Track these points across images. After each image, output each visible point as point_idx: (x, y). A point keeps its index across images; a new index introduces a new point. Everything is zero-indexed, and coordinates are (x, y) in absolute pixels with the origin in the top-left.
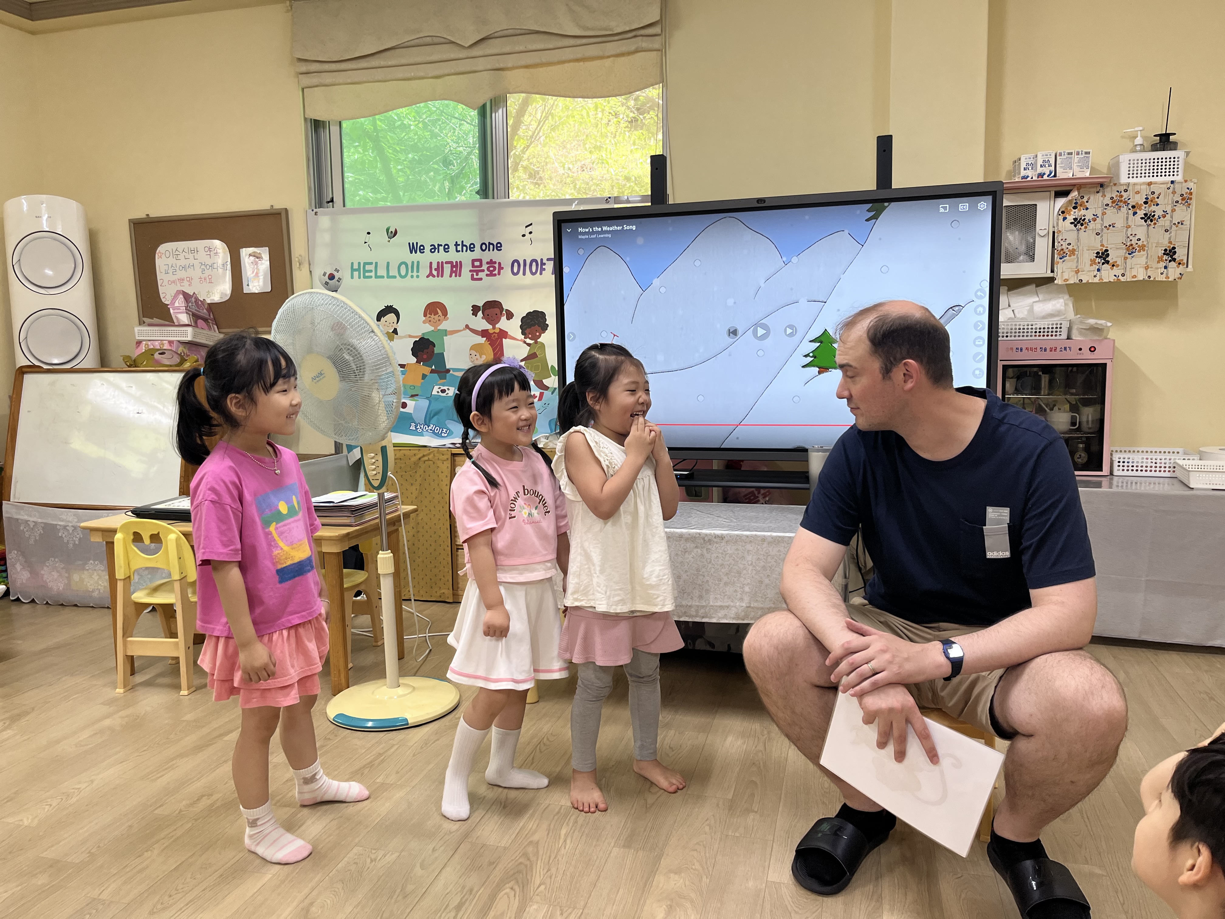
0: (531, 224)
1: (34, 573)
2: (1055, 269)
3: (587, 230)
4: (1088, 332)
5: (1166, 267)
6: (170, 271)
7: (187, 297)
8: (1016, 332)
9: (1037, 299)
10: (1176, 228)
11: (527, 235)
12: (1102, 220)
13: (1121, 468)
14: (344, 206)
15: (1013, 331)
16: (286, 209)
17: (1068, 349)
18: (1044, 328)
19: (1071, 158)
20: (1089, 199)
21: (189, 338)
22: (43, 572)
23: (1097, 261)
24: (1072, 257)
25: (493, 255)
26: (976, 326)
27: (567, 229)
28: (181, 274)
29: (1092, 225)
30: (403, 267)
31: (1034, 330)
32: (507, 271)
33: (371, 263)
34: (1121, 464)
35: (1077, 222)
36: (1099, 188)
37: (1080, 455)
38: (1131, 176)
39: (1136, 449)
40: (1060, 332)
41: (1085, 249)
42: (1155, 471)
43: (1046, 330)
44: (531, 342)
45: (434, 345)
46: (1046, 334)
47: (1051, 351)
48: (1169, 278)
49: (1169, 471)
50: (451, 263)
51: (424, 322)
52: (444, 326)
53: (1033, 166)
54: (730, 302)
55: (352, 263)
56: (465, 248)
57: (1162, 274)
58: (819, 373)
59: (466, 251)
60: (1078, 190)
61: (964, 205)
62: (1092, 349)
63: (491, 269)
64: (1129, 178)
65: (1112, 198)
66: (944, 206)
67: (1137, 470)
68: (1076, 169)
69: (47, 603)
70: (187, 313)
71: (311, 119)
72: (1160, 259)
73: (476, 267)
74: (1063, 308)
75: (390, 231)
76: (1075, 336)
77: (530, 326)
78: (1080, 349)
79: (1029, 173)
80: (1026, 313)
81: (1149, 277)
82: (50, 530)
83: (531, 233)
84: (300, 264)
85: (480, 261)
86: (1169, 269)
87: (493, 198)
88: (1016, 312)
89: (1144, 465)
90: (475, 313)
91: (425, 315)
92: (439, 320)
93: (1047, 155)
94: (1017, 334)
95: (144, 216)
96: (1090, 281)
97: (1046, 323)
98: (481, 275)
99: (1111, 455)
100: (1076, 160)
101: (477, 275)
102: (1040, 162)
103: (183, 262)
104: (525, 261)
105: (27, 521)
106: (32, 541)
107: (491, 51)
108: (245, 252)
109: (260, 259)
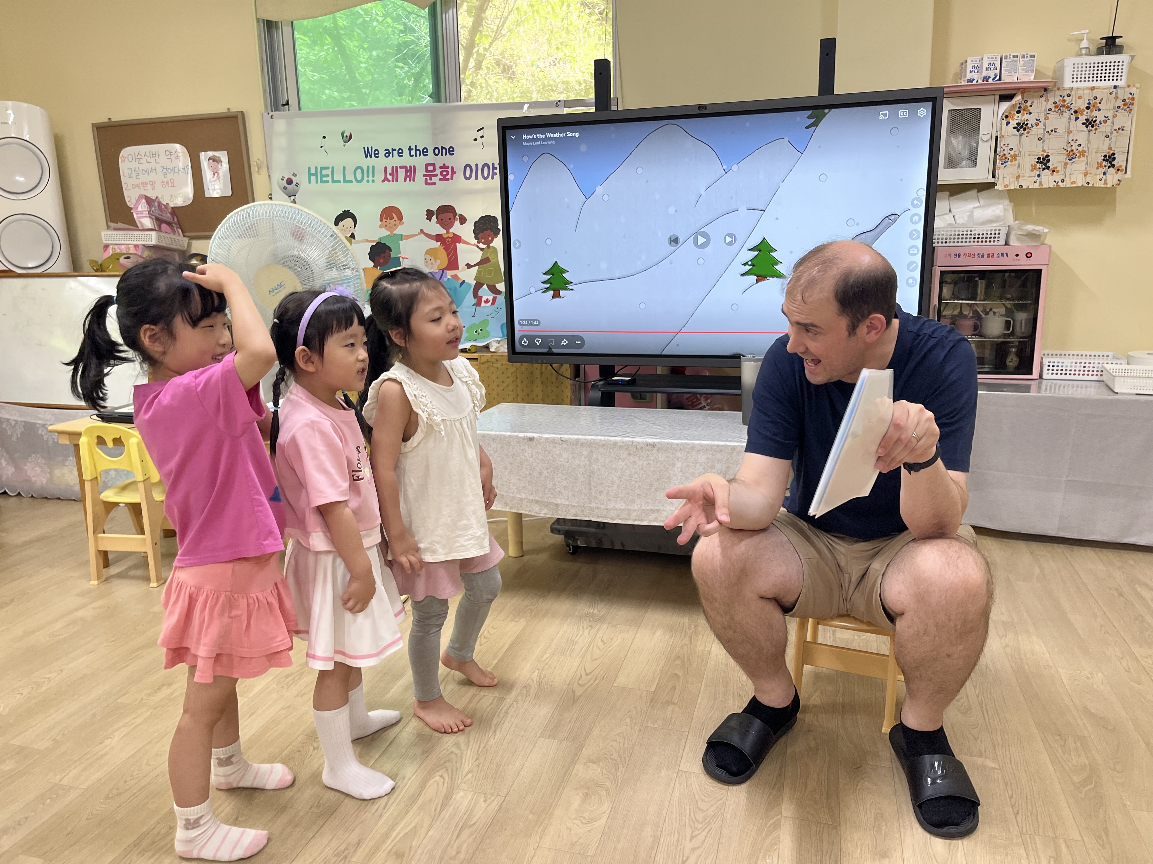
0: (483, 128)
1: (18, 468)
2: (997, 175)
3: (531, 137)
4: (1025, 238)
5: (1104, 174)
6: (134, 175)
7: (149, 201)
8: (955, 238)
9: (978, 204)
10: (1116, 134)
11: (479, 139)
12: (1045, 125)
13: (1051, 372)
14: (300, 109)
15: (952, 237)
16: (242, 112)
17: (1005, 255)
18: (983, 234)
19: (1016, 61)
20: (1033, 102)
21: (153, 242)
22: (26, 467)
23: (1038, 167)
24: (1014, 162)
25: (445, 159)
26: (911, 235)
27: (512, 137)
28: (144, 178)
29: (1034, 130)
30: (359, 172)
31: (973, 236)
32: (459, 175)
33: (328, 168)
34: (1051, 368)
35: (1021, 127)
36: (1043, 92)
37: (1012, 359)
38: (1075, 80)
39: (1067, 353)
40: (998, 238)
41: (1026, 155)
42: (1083, 375)
43: (985, 236)
44: (484, 246)
45: (390, 249)
46: (984, 240)
47: (988, 257)
48: (1107, 184)
49: (1097, 375)
50: (405, 167)
51: (380, 227)
52: (400, 230)
53: (979, 68)
54: (672, 210)
55: (309, 168)
56: (418, 152)
57: (1100, 180)
58: (758, 281)
59: (420, 155)
60: (1023, 94)
61: (904, 112)
62: (1029, 255)
63: (444, 173)
64: (1073, 82)
65: (1055, 103)
66: (884, 113)
67: (1066, 374)
68: (1021, 72)
69: (32, 496)
70: (150, 217)
71: (263, 20)
72: (1099, 165)
73: (430, 171)
74: (1002, 214)
75: (345, 135)
76: (1013, 242)
77: (482, 231)
78: (1017, 255)
79: (975, 76)
80: (966, 219)
81: (1088, 183)
82: (30, 428)
83: (482, 137)
84: (258, 169)
85: (433, 165)
86: (1107, 175)
87: (446, 102)
88: (956, 217)
89: (1073, 369)
90: (429, 218)
91: (381, 220)
92: (395, 225)
93: (992, 58)
94: (956, 240)
95: (106, 120)
96: (1030, 187)
97: (985, 229)
98: (435, 179)
99: (1042, 358)
100: (1021, 63)
101: (431, 179)
102: (985, 65)
103: (145, 166)
104: (477, 165)
105: (8, 420)
106: (14, 439)
108: (204, 156)
109: (220, 162)
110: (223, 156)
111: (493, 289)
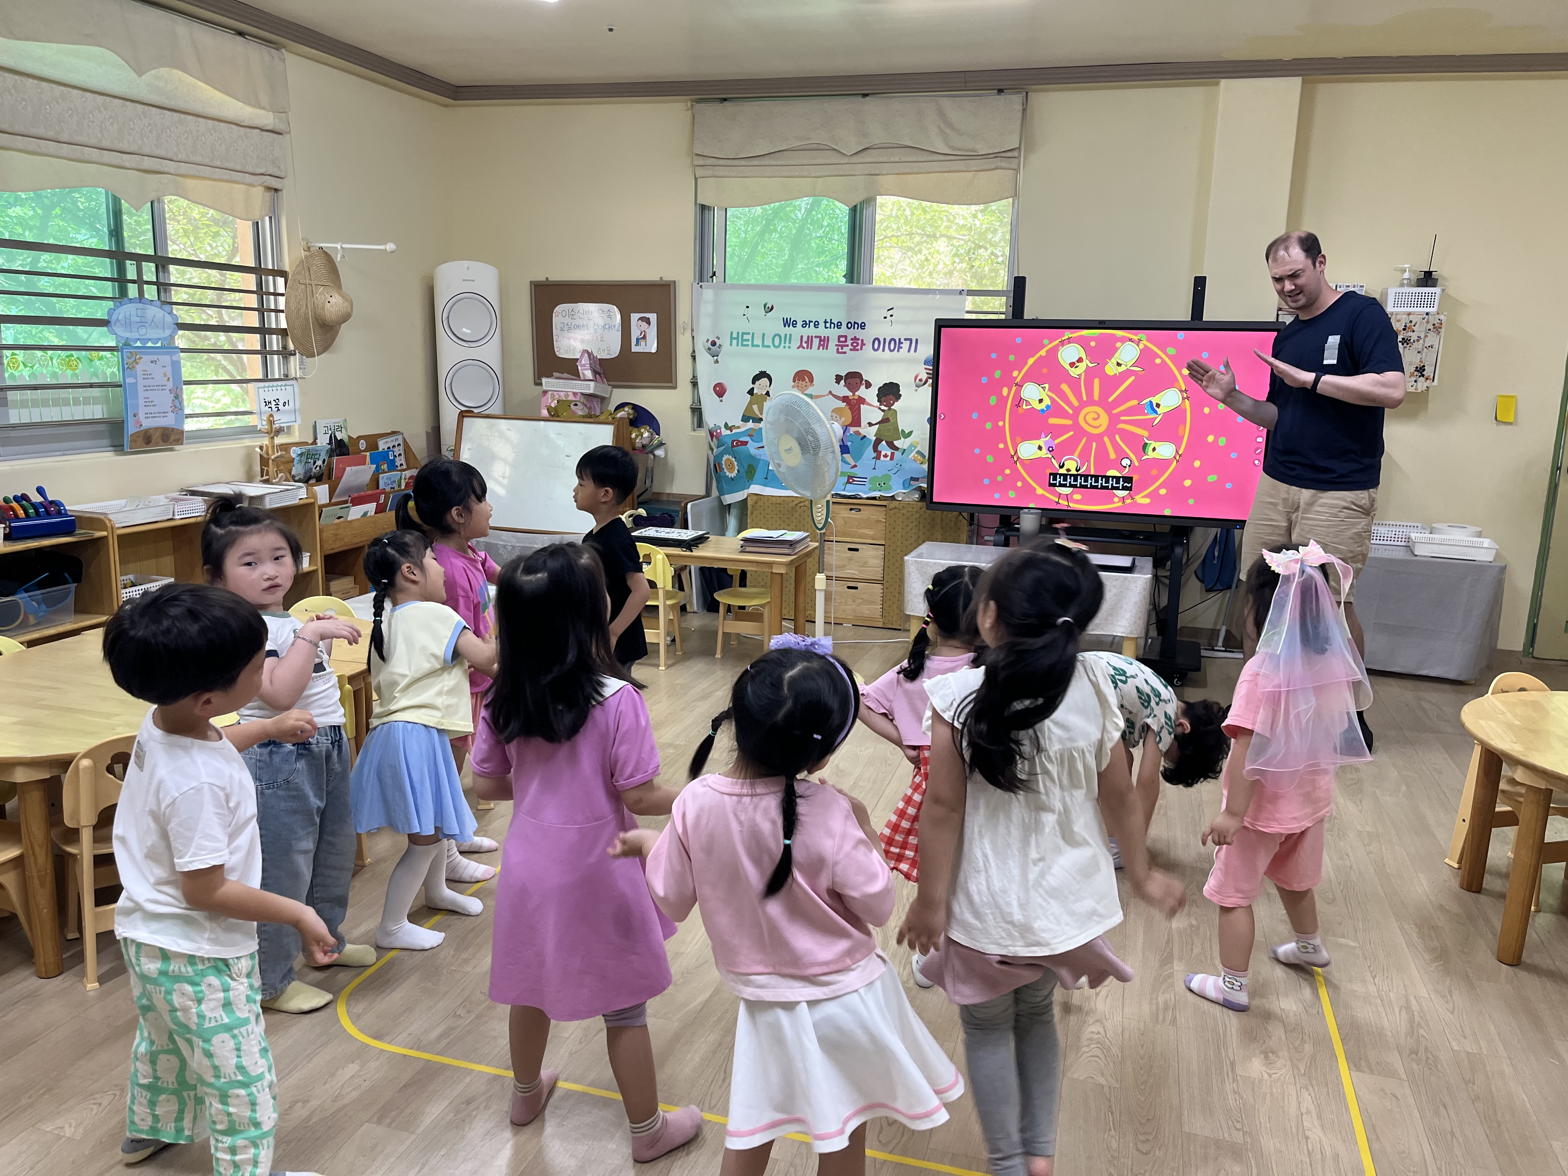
0: (893, 309)
5: (1416, 381)
6: (566, 329)
7: (589, 355)
10: (1426, 352)
11: (888, 317)
14: (725, 281)
16: (672, 281)
21: (591, 391)
25: (857, 333)
27: (946, 333)
28: (576, 332)
30: (777, 339)
38: (1395, 305)
42: (1397, 541)
44: (886, 408)
48: (1418, 390)
49: (1405, 541)
50: (820, 337)
51: (793, 387)
52: (810, 391)
55: (732, 333)
56: (833, 325)
59: (834, 328)
63: (855, 344)
70: (589, 369)
71: (699, 204)
73: (842, 341)
75: (767, 306)
77: (885, 395)
83: (891, 316)
84: (683, 330)
86: (1419, 383)
87: (858, 283)
90: (838, 382)
91: (794, 381)
92: (806, 386)
95: (543, 279)
98: (845, 349)
101: (842, 349)
103: (577, 322)
104: (885, 339)
107: (869, 160)
108: (635, 317)
109: (649, 323)
110: (653, 317)
111: (891, 445)
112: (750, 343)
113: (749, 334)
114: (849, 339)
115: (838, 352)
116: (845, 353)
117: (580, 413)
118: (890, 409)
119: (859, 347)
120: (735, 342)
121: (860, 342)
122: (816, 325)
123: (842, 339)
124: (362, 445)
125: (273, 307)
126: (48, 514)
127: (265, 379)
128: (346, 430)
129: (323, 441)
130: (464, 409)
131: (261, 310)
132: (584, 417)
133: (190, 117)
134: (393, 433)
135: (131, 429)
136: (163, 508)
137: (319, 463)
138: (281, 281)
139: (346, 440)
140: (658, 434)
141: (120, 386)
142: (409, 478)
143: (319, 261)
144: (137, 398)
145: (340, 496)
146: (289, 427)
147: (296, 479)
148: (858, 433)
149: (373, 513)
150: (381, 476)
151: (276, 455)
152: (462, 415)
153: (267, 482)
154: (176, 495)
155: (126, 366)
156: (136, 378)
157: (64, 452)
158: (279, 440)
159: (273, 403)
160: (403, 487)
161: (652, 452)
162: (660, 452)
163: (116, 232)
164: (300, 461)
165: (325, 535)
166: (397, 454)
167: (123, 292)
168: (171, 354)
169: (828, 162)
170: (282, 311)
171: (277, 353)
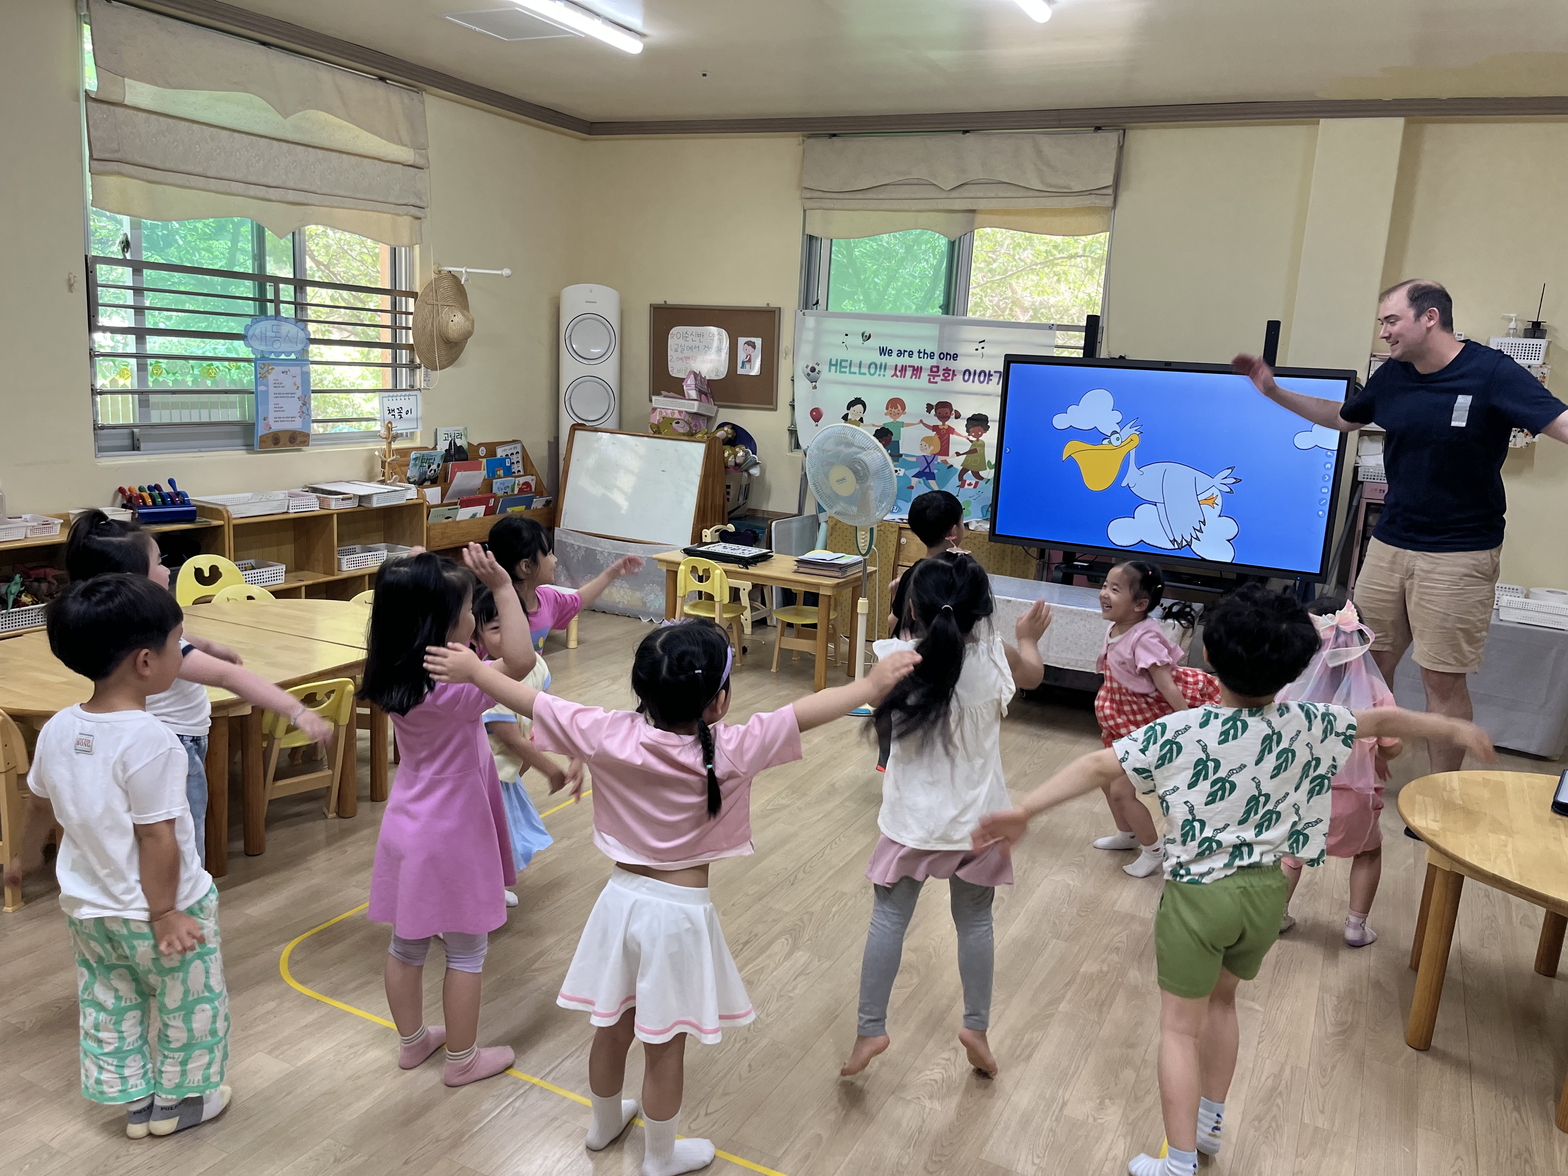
0: (984, 341)
3: (1029, 370)
6: (679, 350)
7: (696, 376)
11: (979, 349)
14: (827, 310)
16: (778, 308)
21: (695, 410)
25: (949, 364)
27: (1014, 368)
28: (688, 353)
30: (873, 366)
44: (974, 439)
45: (894, 433)
50: (913, 367)
51: (886, 414)
52: (902, 419)
55: (831, 360)
56: (926, 355)
59: (927, 358)
63: (947, 375)
70: (694, 388)
71: (807, 235)
73: (934, 371)
75: (865, 335)
77: (974, 426)
82: (590, 554)
83: (983, 348)
84: (786, 353)
85: (938, 367)
87: (953, 314)
90: (929, 411)
91: (887, 409)
92: (898, 414)
95: (663, 303)
98: (937, 379)
101: (934, 379)
103: (690, 343)
104: (975, 371)
105: (573, 544)
106: (575, 560)
107: (967, 195)
108: (742, 341)
109: (754, 347)
110: (758, 342)
111: (976, 475)
112: (847, 370)
113: (847, 361)
114: (941, 369)
115: (930, 382)
116: (936, 383)
117: (681, 431)
118: (978, 440)
119: (950, 378)
120: (833, 368)
121: (951, 373)
122: (911, 354)
123: (935, 369)
124: (482, 451)
125: (404, 325)
126: (173, 503)
127: (395, 389)
128: (466, 437)
129: (443, 446)
130: (580, 422)
131: (395, 328)
132: (684, 434)
133: (334, 154)
134: (514, 441)
135: (261, 431)
136: (279, 503)
137: (434, 467)
138: (411, 301)
139: (465, 446)
140: (754, 453)
141: (252, 393)
142: (523, 484)
143: (446, 283)
144: (268, 404)
145: (451, 497)
146: (412, 434)
147: (411, 480)
148: (945, 462)
149: (482, 515)
150: (495, 481)
151: (392, 458)
152: (575, 428)
153: (382, 482)
154: (298, 491)
155: (259, 376)
156: (267, 386)
157: (200, 449)
158: (394, 446)
159: (397, 411)
160: (516, 492)
161: (747, 471)
162: (755, 471)
163: (260, 257)
164: (415, 465)
165: (432, 533)
166: (515, 461)
167: (263, 310)
168: (302, 366)
169: (927, 196)
170: (410, 328)
171: (405, 366)
